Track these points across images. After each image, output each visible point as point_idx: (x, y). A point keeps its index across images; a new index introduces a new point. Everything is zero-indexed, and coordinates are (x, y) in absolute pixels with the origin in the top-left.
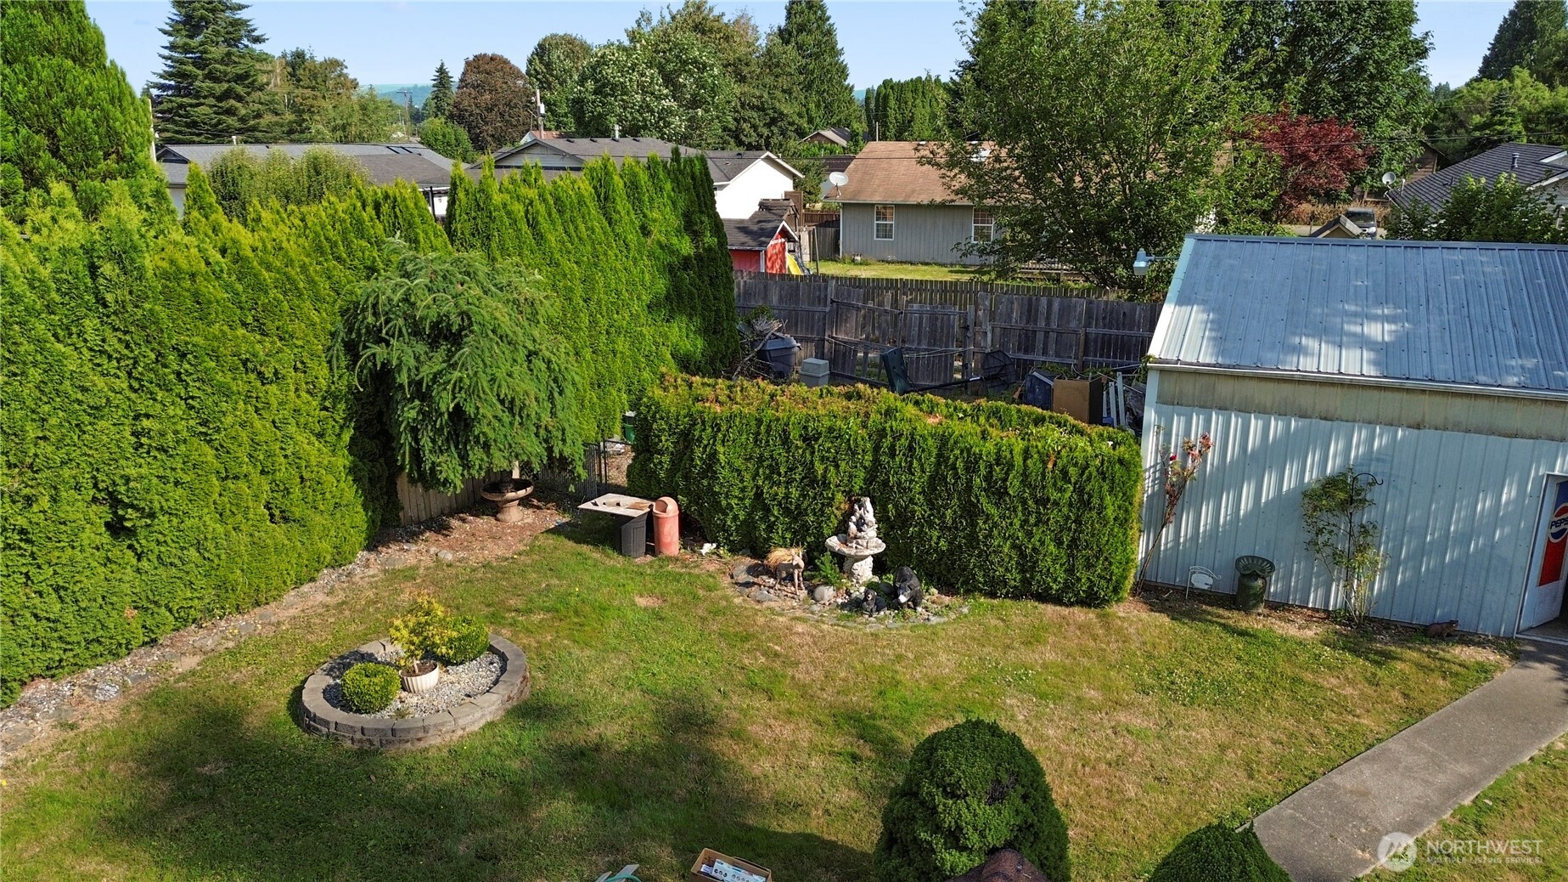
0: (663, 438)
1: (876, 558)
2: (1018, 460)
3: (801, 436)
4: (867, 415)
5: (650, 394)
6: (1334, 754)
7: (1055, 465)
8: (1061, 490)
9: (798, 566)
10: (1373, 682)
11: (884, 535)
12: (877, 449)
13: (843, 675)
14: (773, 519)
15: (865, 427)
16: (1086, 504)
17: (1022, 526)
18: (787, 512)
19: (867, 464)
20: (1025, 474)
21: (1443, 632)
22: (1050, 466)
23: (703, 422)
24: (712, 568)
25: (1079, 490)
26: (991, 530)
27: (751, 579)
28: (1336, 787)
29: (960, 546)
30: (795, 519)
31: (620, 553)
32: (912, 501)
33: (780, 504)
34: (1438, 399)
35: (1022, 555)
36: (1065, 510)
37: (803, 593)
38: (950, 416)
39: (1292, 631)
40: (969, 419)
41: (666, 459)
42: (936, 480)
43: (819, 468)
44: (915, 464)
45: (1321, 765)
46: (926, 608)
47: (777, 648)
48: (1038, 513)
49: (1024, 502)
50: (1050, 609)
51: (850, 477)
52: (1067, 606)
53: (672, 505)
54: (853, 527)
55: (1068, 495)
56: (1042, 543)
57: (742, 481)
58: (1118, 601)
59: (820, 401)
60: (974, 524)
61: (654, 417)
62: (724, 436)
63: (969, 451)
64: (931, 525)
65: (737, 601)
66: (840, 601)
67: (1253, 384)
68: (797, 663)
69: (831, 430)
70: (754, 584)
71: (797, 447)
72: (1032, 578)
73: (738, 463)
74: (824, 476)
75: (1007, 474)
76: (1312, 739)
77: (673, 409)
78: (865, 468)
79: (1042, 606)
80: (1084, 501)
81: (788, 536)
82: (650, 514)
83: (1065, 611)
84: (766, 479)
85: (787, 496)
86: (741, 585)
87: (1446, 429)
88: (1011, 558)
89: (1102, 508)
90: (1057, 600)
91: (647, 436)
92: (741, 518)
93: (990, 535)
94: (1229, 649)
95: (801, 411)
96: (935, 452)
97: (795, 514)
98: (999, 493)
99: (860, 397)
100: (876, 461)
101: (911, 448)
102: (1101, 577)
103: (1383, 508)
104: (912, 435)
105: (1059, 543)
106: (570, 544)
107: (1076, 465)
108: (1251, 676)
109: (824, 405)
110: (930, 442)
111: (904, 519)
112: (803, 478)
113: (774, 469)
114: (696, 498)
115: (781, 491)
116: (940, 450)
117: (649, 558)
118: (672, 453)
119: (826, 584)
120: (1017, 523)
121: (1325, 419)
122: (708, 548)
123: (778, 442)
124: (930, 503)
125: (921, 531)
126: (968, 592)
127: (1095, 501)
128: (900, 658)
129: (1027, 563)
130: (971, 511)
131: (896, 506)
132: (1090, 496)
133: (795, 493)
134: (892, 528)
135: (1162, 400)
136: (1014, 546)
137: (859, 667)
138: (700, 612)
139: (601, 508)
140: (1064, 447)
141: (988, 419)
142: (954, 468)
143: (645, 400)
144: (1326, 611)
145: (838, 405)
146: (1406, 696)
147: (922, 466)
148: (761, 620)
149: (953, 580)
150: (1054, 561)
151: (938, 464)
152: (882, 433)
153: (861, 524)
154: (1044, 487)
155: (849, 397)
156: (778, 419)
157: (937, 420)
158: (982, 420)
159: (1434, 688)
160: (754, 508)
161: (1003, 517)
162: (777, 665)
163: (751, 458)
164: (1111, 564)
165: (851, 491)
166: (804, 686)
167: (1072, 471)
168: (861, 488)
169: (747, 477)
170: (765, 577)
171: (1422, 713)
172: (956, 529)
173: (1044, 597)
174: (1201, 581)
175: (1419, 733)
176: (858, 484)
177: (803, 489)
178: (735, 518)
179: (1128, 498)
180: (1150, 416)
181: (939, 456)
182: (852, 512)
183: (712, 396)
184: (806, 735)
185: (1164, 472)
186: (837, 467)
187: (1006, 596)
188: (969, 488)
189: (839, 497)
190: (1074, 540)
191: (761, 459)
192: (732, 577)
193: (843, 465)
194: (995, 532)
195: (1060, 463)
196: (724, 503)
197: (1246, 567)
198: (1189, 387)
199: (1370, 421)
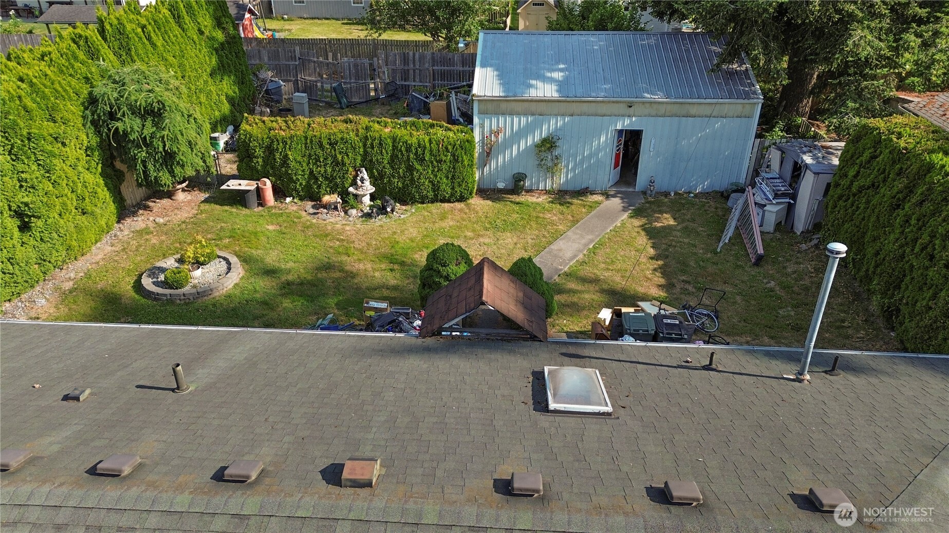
0: (257, 150)
1: (371, 195)
2: (428, 145)
3: (328, 143)
4: (357, 130)
5: (244, 128)
6: (551, 239)
7: (442, 145)
8: (446, 156)
9: (339, 202)
10: (562, 213)
11: (373, 184)
12: (365, 145)
13: (374, 243)
14: (320, 183)
15: (357, 136)
16: (457, 161)
17: (432, 173)
18: (326, 178)
19: (361, 153)
20: (431, 150)
21: (582, 192)
22: (441, 146)
23: (277, 140)
24: (295, 208)
25: (453, 155)
26: (420, 176)
27: (316, 211)
28: (552, 249)
29: (407, 185)
30: (331, 182)
31: (246, 207)
32: (384, 167)
33: (322, 175)
34: (578, 104)
35: (433, 185)
36: (448, 164)
37: (342, 214)
38: (394, 127)
39: (534, 199)
40: (403, 128)
41: (260, 160)
42: (393, 158)
43: (339, 157)
44: (384, 151)
45: (547, 244)
46: (397, 212)
47: (342, 237)
48: (438, 166)
49: (432, 162)
50: (446, 205)
51: (354, 159)
52: (453, 203)
53: (268, 183)
54: (359, 183)
55: (449, 157)
56: (441, 179)
57: (302, 167)
58: (472, 197)
59: (333, 125)
60: (412, 174)
61: (250, 140)
62: (290, 146)
63: (406, 143)
64: (394, 177)
65: (314, 221)
66: (360, 215)
67: (513, 104)
68: (354, 242)
69: (342, 139)
70: (318, 213)
71: (327, 149)
72: (438, 193)
73: (299, 158)
74: (342, 161)
75: (424, 151)
76: (544, 236)
77: (259, 135)
78: (361, 155)
79: (443, 204)
80: (455, 159)
81: (328, 189)
82: (258, 188)
83: (452, 205)
84: (314, 165)
85: (325, 171)
86: (312, 214)
87: (581, 115)
88: (429, 186)
89: (463, 161)
90: (449, 201)
91: (247, 150)
92: (304, 184)
93: (419, 178)
94: (514, 210)
95: (325, 131)
96: (391, 144)
97: (330, 179)
98: (422, 160)
99: (351, 122)
100: (365, 152)
101: (380, 144)
102: (465, 189)
103: (562, 148)
104: (380, 138)
105: (447, 178)
106: (218, 207)
107: (450, 144)
108: (522, 218)
109: (335, 127)
110: (389, 140)
111: (382, 175)
112: (332, 162)
113: (318, 160)
114: (279, 177)
115: (322, 170)
116: (393, 143)
117: (260, 208)
118: (263, 157)
119: (352, 208)
120: (430, 171)
121: (541, 115)
122: (288, 200)
123: (317, 147)
124: (392, 167)
125: (390, 180)
126: (412, 203)
127: (460, 159)
128: (395, 233)
129: (436, 188)
130: (410, 169)
131: (377, 170)
132: (458, 157)
133: (329, 170)
134: (376, 180)
135: (480, 113)
136: (430, 182)
137: (380, 239)
138: (300, 228)
139: (232, 188)
140: (445, 137)
141: (411, 127)
142: (401, 151)
143: (242, 131)
144: (546, 190)
145: (343, 126)
146: (573, 216)
147: (387, 151)
148: (329, 228)
149: (405, 199)
150: (446, 186)
151: (393, 150)
152: (366, 138)
153: (362, 180)
154: (439, 155)
155: (346, 122)
156: (315, 136)
157: (389, 130)
158: (408, 128)
159: (581, 212)
160: (309, 178)
161: (424, 170)
162: (345, 243)
163: (305, 155)
164: (468, 183)
165: (355, 166)
166: (360, 249)
167: (449, 147)
168: (360, 164)
169: (304, 165)
170: (322, 209)
171: (578, 221)
172: (405, 177)
173: (443, 201)
174: (501, 185)
175: (577, 228)
176: (358, 162)
177: (333, 167)
178: (301, 184)
179: (472, 156)
180: (476, 120)
181: (393, 146)
182: (357, 175)
183: (278, 127)
184: (369, 266)
185: (483, 143)
186: (348, 156)
187: (428, 202)
188: (408, 159)
189: (351, 169)
190: (453, 176)
191: (310, 156)
192: (306, 211)
193: (350, 154)
194: (422, 176)
195: (444, 145)
196: (294, 178)
197: (517, 178)
198: (490, 106)
199: (556, 115)
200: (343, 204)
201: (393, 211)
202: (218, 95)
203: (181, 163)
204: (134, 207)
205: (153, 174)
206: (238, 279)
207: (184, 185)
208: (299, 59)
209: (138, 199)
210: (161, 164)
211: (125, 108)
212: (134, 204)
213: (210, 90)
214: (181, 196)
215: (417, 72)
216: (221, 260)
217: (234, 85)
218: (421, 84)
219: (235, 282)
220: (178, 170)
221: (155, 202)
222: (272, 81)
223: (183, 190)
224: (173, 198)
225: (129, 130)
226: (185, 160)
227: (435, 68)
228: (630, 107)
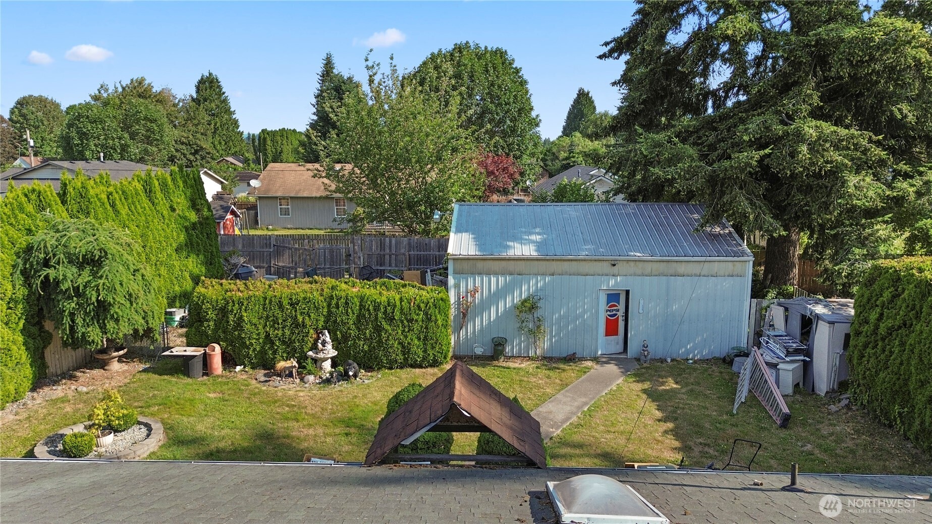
0: (209, 313)
1: (333, 359)
2: (398, 303)
3: (289, 303)
4: (322, 290)
5: (198, 291)
6: (538, 402)
7: (414, 303)
8: (418, 315)
9: (295, 367)
10: (549, 377)
11: (335, 348)
12: (329, 305)
13: (330, 407)
14: (276, 348)
15: (322, 295)
16: (429, 320)
17: (402, 333)
18: (284, 343)
19: (325, 313)
20: (402, 309)
21: (571, 359)
22: (412, 304)
23: (233, 301)
24: (244, 377)
25: (426, 314)
26: (388, 337)
27: (268, 379)
28: (541, 412)
29: (374, 347)
30: (288, 346)
31: (189, 376)
32: (349, 329)
33: (279, 339)
34: (558, 263)
35: (403, 347)
36: (421, 323)
37: (298, 381)
38: (363, 287)
39: (516, 365)
40: (372, 288)
41: (212, 323)
42: (360, 317)
43: (300, 319)
44: (349, 310)
45: (534, 406)
46: (361, 379)
47: (293, 403)
48: (409, 326)
49: (402, 322)
50: (417, 370)
51: (317, 320)
52: (425, 368)
53: (218, 348)
54: (320, 346)
55: (421, 317)
56: (412, 340)
57: (258, 330)
58: (447, 362)
59: (296, 286)
60: (380, 335)
61: (203, 302)
62: (246, 307)
63: (375, 302)
64: (359, 339)
65: (264, 388)
66: (318, 381)
67: (491, 262)
68: (306, 407)
69: (305, 299)
70: (270, 380)
71: (287, 309)
72: (409, 357)
73: (255, 321)
74: (303, 322)
75: (394, 310)
76: (529, 399)
77: (214, 297)
78: (324, 315)
79: (414, 370)
80: (428, 318)
81: (285, 355)
82: (205, 354)
83: (424, 370)
84: (271, 327)
85: (283, 335)
86: (263, 382)
87: (562, 275)
88: (398, 349)
89: (436, 320)
90: (420, 367)
91: (199, 313)
92: (258, 349)
93: (388, 339)
94: (494, 374)
95: (287, 291)
96: (358, 304)
97: (288, 343)
98: (391, 319)
99: (316, 283)
100: (329, 312)
101: (347, 303)
102: (438, 352)
103: (544, 309)
104: (347, 297)
105: (419, 339)
106: (156, 376)
107: (423, 302)
108: (504, 382)
109: (298, 287)
110: (356, 299)
111: (346, 338)
112: (292, 324)
113: (275, 321)
114: (231, 343)
115: (280, 333)
116: (360, 303)
117: (205, 377)
118: (215, 320)
119: (310, 374)
120: (400, 332)
121: (519, 275)
122: (238, 368)
123: (277, 307)
124: (358, 329)
125: (355, 342)
126: (379, 369)
127: (433, 318)
128: (356, 397)
129: (406, 350)
130: (378, 329)
131: (341, 332)
132: (431, 316)
133: (287, 332)
134: (340, 344)
135: (455, 272)
136: (399, 343)
137: (337, 403)
138: (246, 395)
139: (175, 353)
140: (417, 295)
141: (381, 287)
142: (368, 310)
143: (195, 294)
144: (529, 357)
145: (307, 287)
146: (561, 380)
147: (353, 311)
148: (280, 394)
149: (371, 364)
150: (418, 348)
151: (360, 309)
152: (331, 298)
153: (324, 343)
154: (410, 314)
155: (311, 283)
156: (275, 296)
157: (357, 290)
158: (378, 287)
159: (571, 377)
160: (264, 343)
161: (393, 330)
162: (295, 409)
163: (262, 317)
164: (442, 345)
165: (317, 327)
166: (313, 414)
167: (422, 305)
168: (322, 326)
169: (260, 327)
170: (275, 377)
171: (567, 385)
172: (372, 339)
173: (414, 366)
174: (479, 351)
175: (567, 391)
176: (321, 324)
177: (292, 330)
178: (254, 350)
179: (447, 316)
180: (451, 281)
181: (361, 305)
182: (319, 338)
183: (235, 288)
184: (320, 431)
185: (459, 304)
186: (309, 316)
187: (397, 368)
188: (376, 318)
189: (312, 331)
190: (425, 337)
191: (267, 317)
192: (256, 379)
193: (312, 315)
194: (391, 337)
195: (416, 303)
196: (248, 343)
197: (496, 342)
198: (466, 266)
199: (536, 274)
200: (299, 368)
201: (355, 376)
202: (181, 270)
203: (115, 316)
204: (57, 376)
205: (81, 330)
206: (157, 447)
207: (121, 353)
208: (274, 245)
209: (65, 369)
210: (92, 319)
211: (62, 256)
212: (59, 373)
213: (173, 265)
214: (115, 366)
215: (393, 257)
216: (142, 426)
217: (201, 264)
218: (397, 269)
219: (152, 450)
220: (111, 325)
221: (84, 372)
222: (244, 266)
223: (120, 360)
224: (106, 368)
225: (61, 277)
226: (120, 313)
227: (412, 252)
228: (614, 265)
